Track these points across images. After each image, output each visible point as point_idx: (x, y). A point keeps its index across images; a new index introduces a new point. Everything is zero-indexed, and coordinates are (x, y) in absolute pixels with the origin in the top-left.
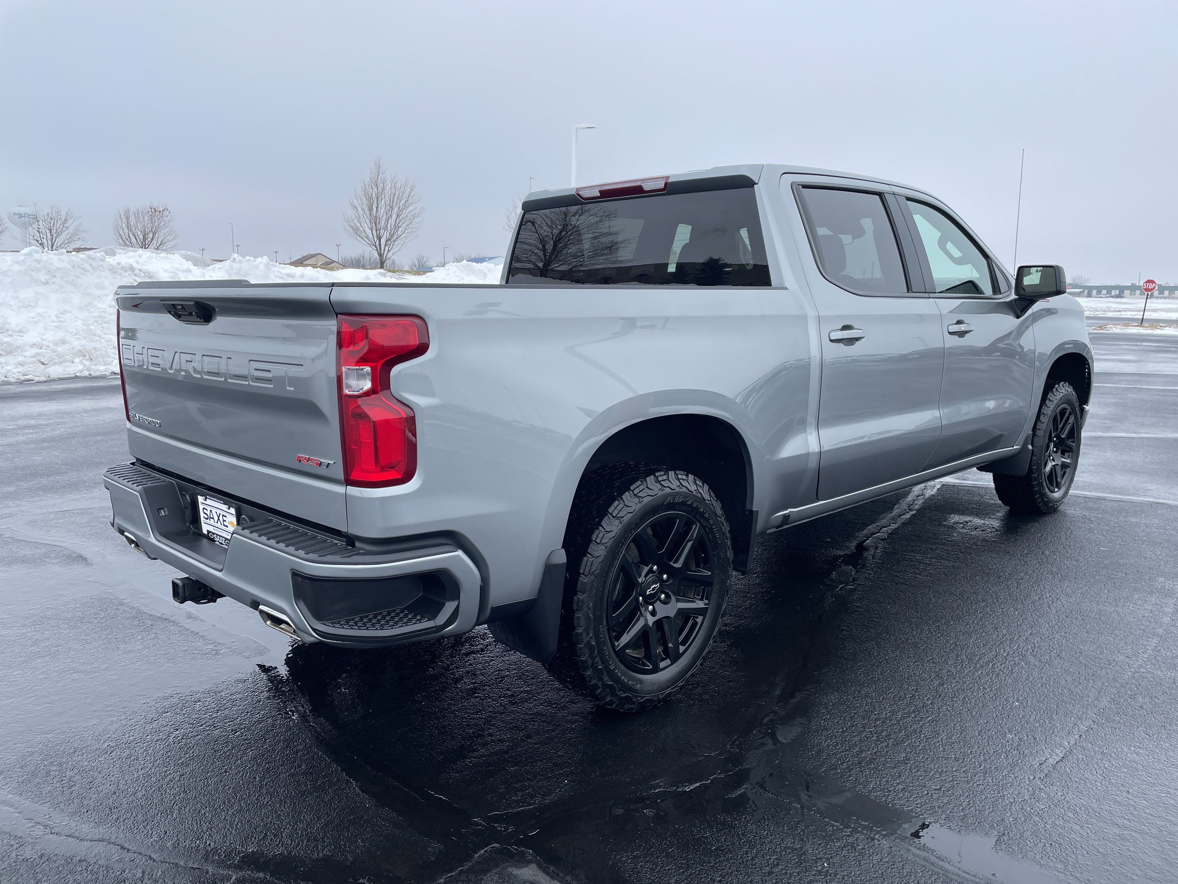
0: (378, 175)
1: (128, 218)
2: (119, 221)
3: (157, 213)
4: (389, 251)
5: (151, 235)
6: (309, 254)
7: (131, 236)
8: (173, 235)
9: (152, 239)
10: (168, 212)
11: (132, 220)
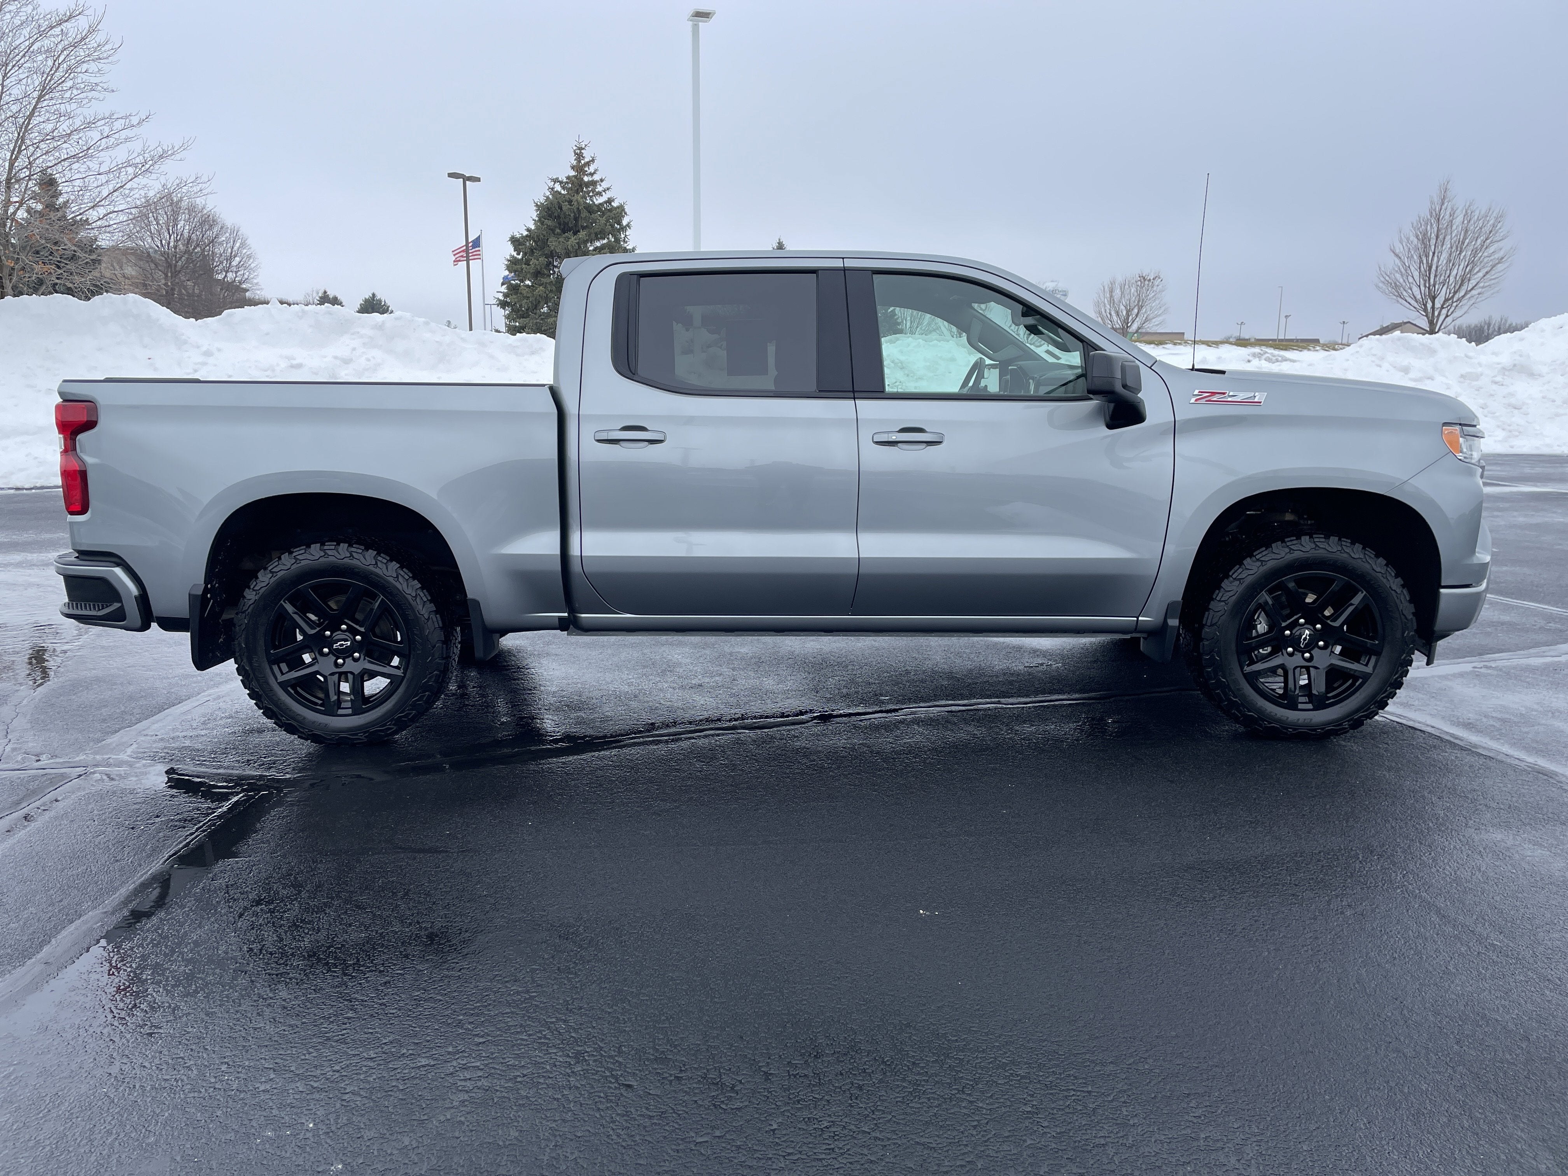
0: (1443, 204)
1: (1111, 291)
2: (1101, 295)
3: (1147, 282)
4: (1447, 316)
5: (1136, 311)
6: (1392, 323)
7: (1113, 313)
8: (1163, 309)
9: (1137, 316)
10: (1160, 280)
11: (1117, 292)
